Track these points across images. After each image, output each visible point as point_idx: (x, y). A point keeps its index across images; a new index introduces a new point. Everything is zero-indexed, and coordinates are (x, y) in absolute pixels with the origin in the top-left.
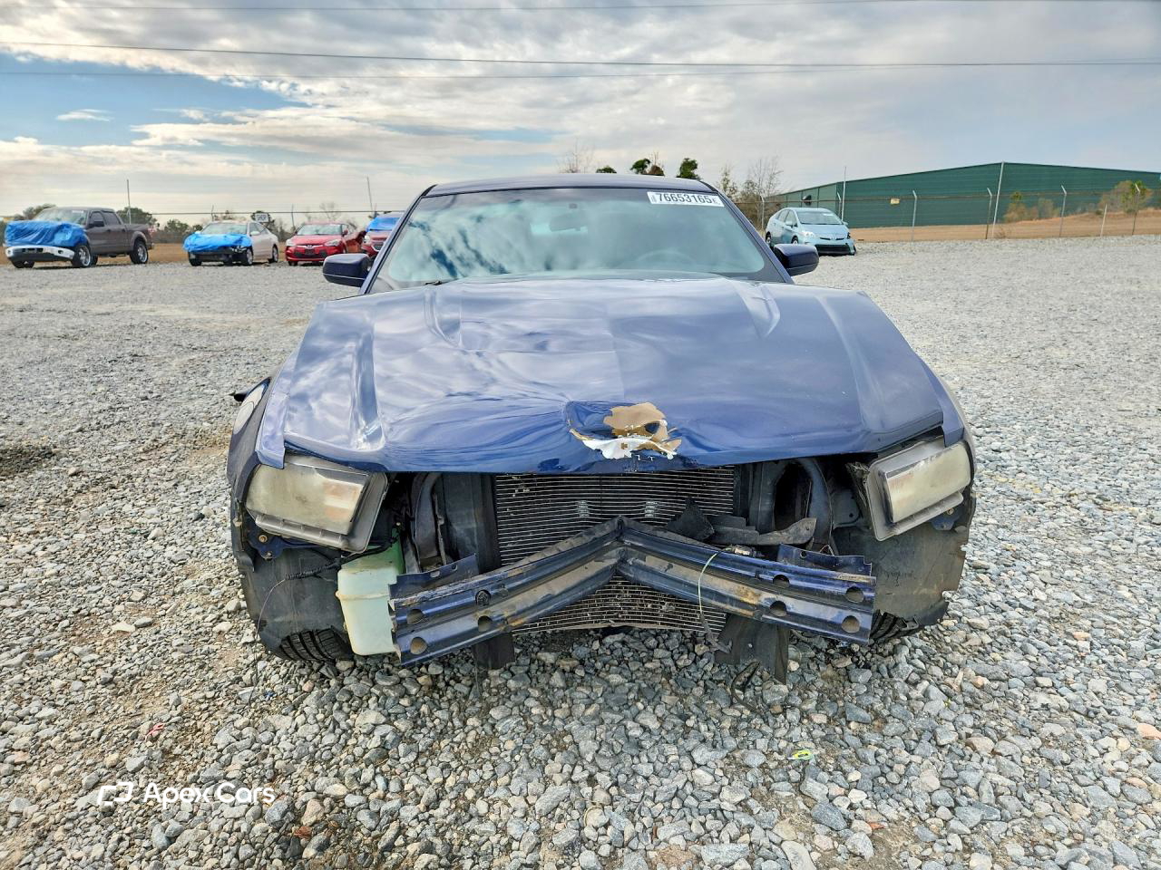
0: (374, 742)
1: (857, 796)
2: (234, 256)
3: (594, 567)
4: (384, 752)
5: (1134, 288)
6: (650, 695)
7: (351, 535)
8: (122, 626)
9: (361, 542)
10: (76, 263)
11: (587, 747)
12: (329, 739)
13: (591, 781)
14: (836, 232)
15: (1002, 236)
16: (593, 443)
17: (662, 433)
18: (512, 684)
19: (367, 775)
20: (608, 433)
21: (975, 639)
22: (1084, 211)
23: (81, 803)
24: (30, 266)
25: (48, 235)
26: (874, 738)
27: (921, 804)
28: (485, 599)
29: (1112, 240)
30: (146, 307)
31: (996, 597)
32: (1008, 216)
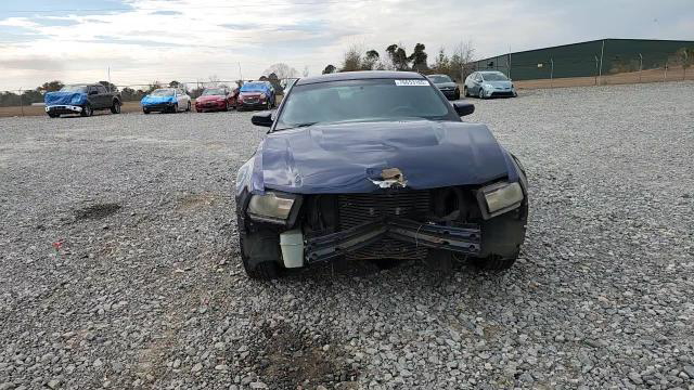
0: (292, 304)
1: (479, 319)
2: (168, 108)
3: (376, 233)
4: (295, 308)
5: (670, 113)
6: (400, 290)
7: (288, 218)
8: (179, 270)
9: (292, 222)
10: (83, 114)
11: (375, 306)
12: (274, 304)
13: (377, 315)
14: (505, 84)
15: (606, 84)
16: (376, 183)
17: (401, 179)
18: (343, 287)
19: (291, 313)
20: (382, 179)
21: (539, 270)
22: (658, 66)
23: (187, 323)
24: (58, 116)
25: (68, 99)
26: (489, 303)
27: (504, 321)
28: (338, 241)
29: (670, 84)
30: (130, 137)
31: (552, 256)
32: (612, 71)
